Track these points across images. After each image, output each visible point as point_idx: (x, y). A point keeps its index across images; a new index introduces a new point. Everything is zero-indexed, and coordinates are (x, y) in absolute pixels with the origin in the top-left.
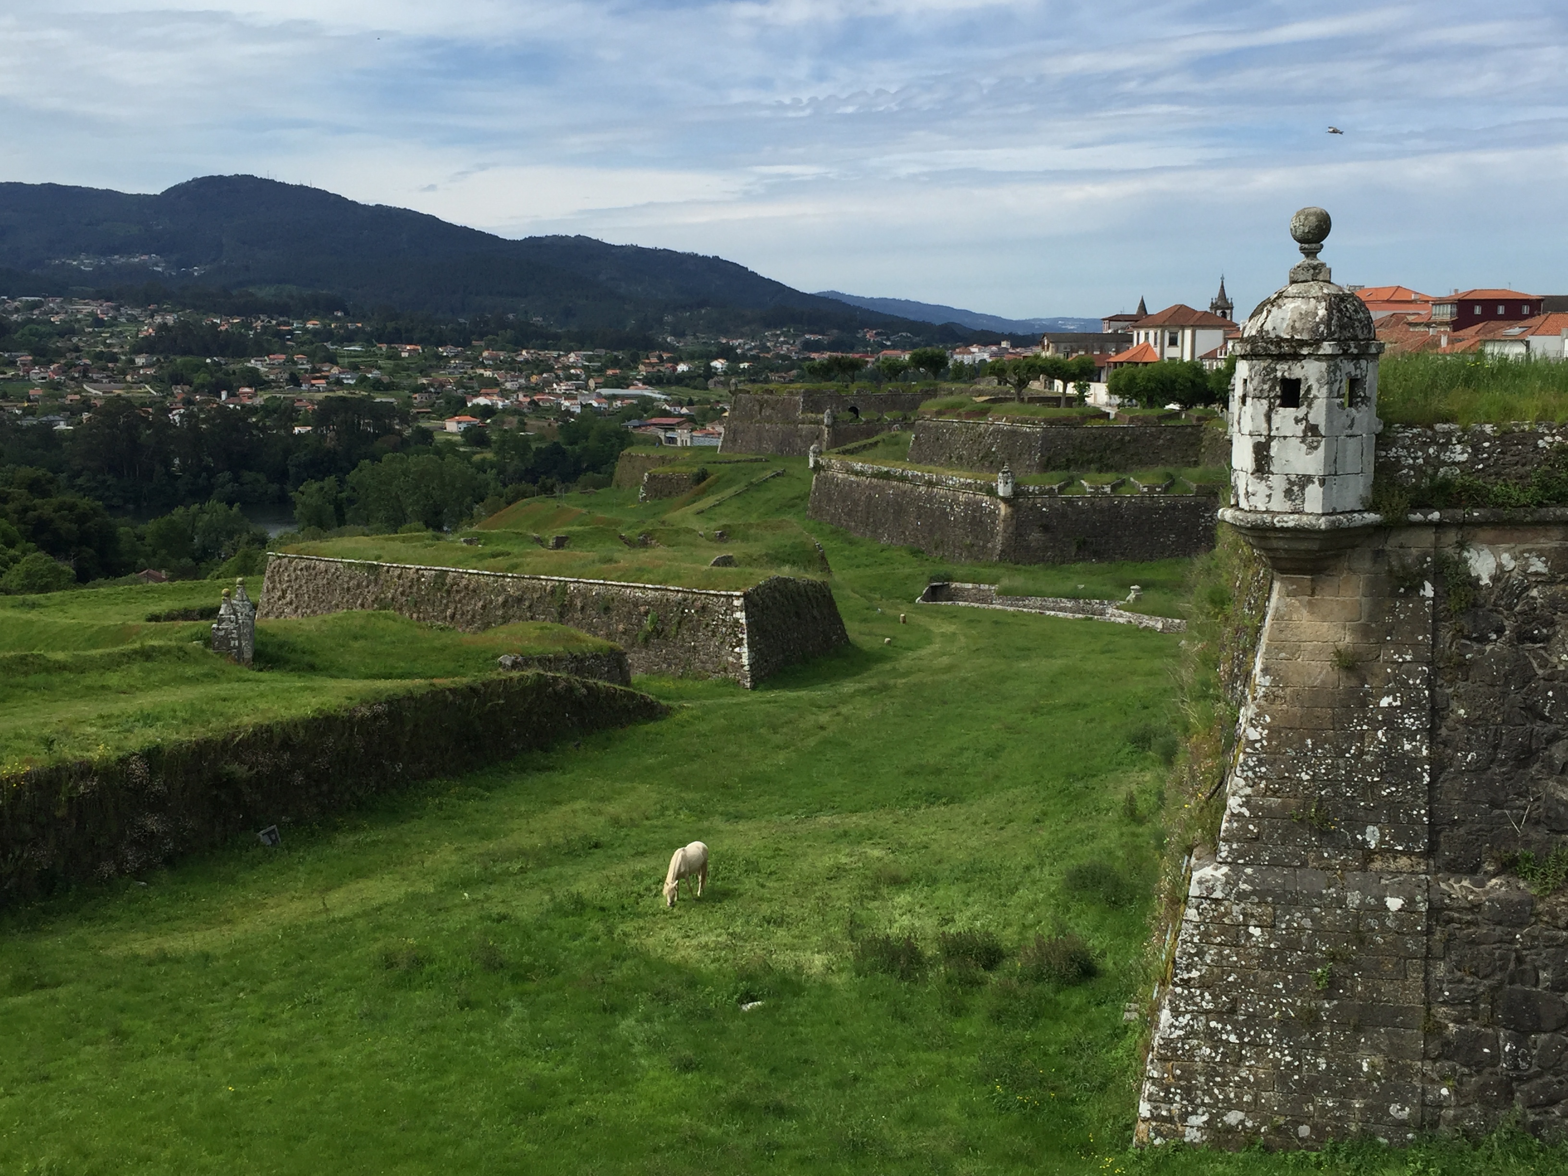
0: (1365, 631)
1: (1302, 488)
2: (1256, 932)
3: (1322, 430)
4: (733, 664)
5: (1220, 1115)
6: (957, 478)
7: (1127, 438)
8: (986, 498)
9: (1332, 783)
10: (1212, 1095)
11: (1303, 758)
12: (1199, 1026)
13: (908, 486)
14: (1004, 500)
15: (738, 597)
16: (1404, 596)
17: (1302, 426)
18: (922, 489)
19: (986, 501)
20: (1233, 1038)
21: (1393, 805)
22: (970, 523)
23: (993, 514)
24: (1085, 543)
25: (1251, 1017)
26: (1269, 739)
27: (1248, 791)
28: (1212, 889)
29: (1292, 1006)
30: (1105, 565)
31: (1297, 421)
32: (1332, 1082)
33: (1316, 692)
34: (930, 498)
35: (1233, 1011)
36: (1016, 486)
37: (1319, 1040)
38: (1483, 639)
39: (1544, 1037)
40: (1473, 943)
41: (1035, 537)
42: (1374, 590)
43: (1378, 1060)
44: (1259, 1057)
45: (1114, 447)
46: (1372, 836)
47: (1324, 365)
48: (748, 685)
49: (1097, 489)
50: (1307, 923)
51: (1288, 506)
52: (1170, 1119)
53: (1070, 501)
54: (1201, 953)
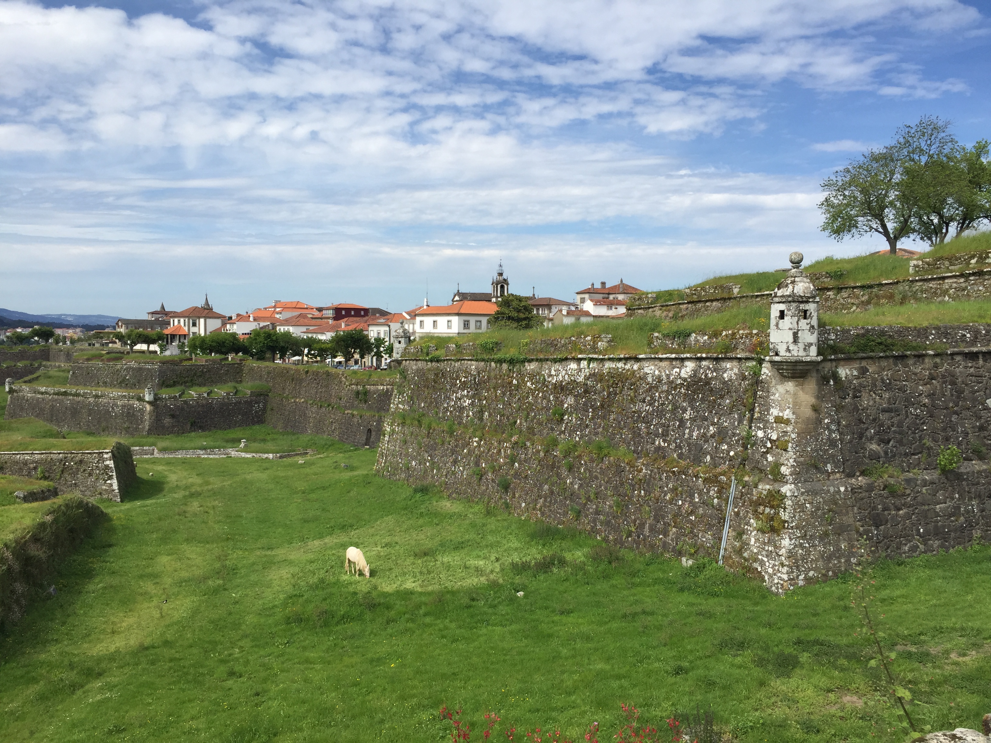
0: (817, 397)
1: (809, 347)
2: (808, 505)
3: (816, 327)
4: (106, 490)
5: (807, 574)
6: (115, 393)
7: (205, 370)
8: (136, 402)
9: (817, 451)
10: (804, 567)
11: (808, 444)
12: (797, 543)
13: (80, 398)
14: (149, 403)
15: (107, 453)
16: (826, 385)
17: (809, 326)
18: (91, 400)
19: (136, 404)
20: (807, 545)
21: (833, 456)
22: (126, 416)
23: (142, 411)
24: (195, 422)
25: (811, 536)
26: (798, 437)
27: (795, 456)
28: (794, 493)
29: (821, 530)
30: (207, 433)
31: (807, 324)
32: (835, 554)
33: (808, 419)
34: (97, 404)
35: (806, 535)
36: (155, 395)
37: (830, 540)
38: (845, 398)
39: (883, 527)
40: (862, 499)
41: (167, 421)
42: (818, 384)
43: (846, 544)
44: (815, 549)
45: (198, 374)
46: (829, 467)
47: (815, 305)
48: (119, 500)
49: (200, 395)
50: (821, 500)
51: (804, 354)
52: (793, 579)
53: (186, 402)
54: (794, 516)
